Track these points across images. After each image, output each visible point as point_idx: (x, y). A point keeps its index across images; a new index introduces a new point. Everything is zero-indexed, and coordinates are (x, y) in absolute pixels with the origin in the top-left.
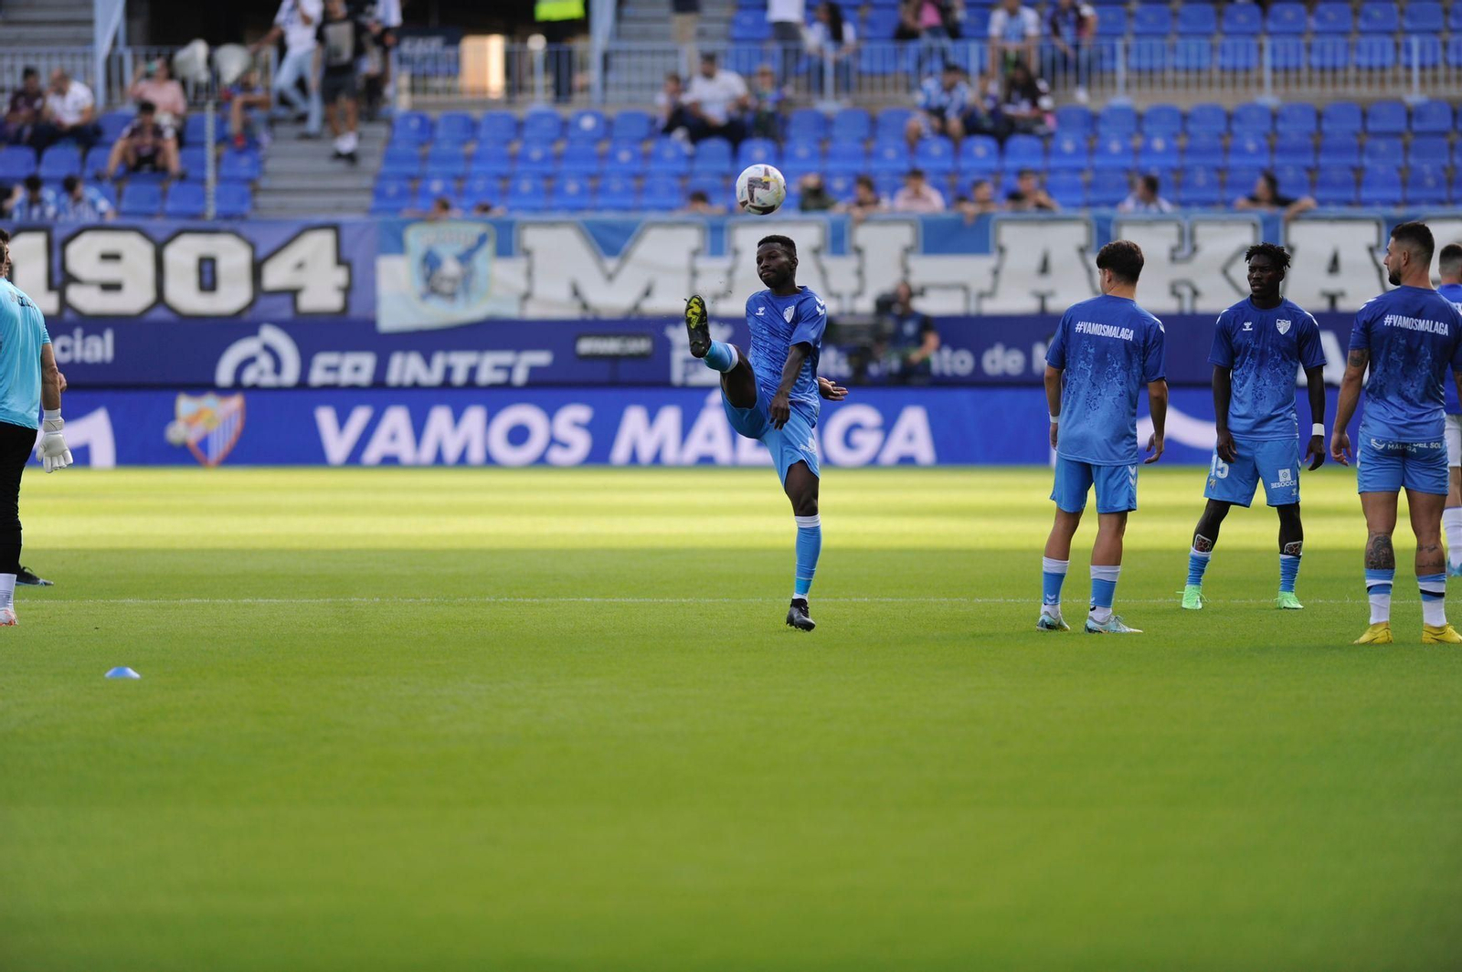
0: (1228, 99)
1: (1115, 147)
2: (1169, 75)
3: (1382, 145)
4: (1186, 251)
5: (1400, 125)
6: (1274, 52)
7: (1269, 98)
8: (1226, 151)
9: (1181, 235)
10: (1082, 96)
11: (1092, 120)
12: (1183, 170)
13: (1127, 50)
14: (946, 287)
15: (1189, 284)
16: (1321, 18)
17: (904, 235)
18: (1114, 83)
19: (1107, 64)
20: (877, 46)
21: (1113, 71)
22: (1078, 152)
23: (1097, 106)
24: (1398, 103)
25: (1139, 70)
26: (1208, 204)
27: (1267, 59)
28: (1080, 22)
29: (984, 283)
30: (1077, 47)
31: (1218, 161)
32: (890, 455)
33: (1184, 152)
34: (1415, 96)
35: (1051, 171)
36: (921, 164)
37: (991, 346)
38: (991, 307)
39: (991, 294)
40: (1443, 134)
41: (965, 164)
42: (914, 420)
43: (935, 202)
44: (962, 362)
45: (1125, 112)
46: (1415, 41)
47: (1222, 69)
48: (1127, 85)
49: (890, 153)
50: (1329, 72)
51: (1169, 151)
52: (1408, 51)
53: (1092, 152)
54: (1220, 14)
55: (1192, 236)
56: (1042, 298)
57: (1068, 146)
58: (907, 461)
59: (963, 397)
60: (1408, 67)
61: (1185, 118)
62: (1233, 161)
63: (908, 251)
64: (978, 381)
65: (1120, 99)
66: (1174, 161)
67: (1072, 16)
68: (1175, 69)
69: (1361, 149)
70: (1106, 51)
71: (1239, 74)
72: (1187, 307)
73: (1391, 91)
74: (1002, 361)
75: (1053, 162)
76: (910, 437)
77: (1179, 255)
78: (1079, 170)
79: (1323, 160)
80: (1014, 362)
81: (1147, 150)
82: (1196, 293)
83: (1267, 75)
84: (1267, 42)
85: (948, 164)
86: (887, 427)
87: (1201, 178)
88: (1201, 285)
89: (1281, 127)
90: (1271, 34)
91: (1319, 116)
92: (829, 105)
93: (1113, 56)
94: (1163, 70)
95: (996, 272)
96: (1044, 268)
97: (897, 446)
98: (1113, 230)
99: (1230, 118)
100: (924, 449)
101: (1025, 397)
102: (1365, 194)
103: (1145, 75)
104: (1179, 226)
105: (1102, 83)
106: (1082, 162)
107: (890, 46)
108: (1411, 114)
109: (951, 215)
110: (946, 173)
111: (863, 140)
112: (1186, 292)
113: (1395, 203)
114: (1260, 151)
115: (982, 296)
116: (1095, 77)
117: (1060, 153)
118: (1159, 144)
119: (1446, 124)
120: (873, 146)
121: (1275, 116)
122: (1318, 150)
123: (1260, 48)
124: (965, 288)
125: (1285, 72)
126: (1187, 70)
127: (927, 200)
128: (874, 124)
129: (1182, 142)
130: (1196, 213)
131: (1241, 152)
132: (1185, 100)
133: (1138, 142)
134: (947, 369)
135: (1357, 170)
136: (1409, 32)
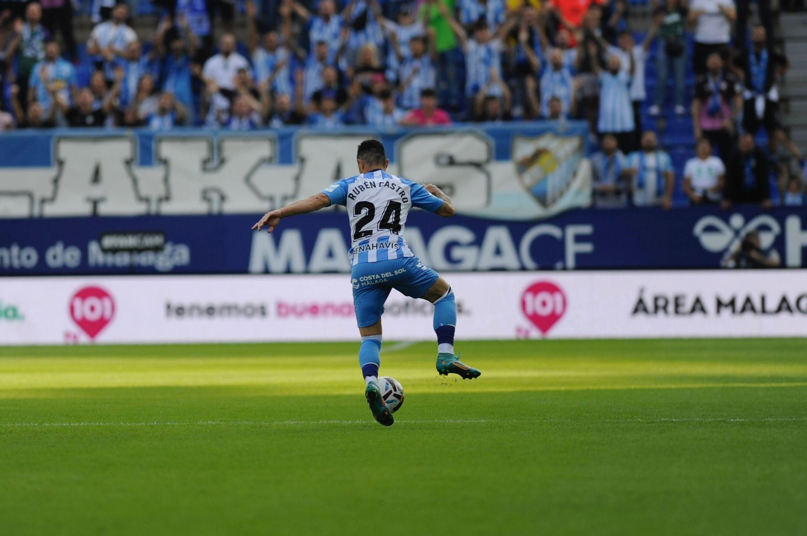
4: (215, 163)
9: (211, 148)
14: (14, 192)
15: (216, 190)
29: (46, 190)
37: (53, 244)
38: (51, 210)
39: (52, 199)
44: (29, 257)
55: (220, 149)
56: (95, 203)
64: (42, 271)
72: (215, 208)
74: (62, 256)
77: (210, 165)
80: (72, 257)
82: (223, 198)
88: (227, 191)
95: (56, 181)
96: (96, 177)
98: (153, 145)
104: (208, 141)
112: (215, 197)
115: (43, 201)
124: (30, 195)
134: (16, 263)
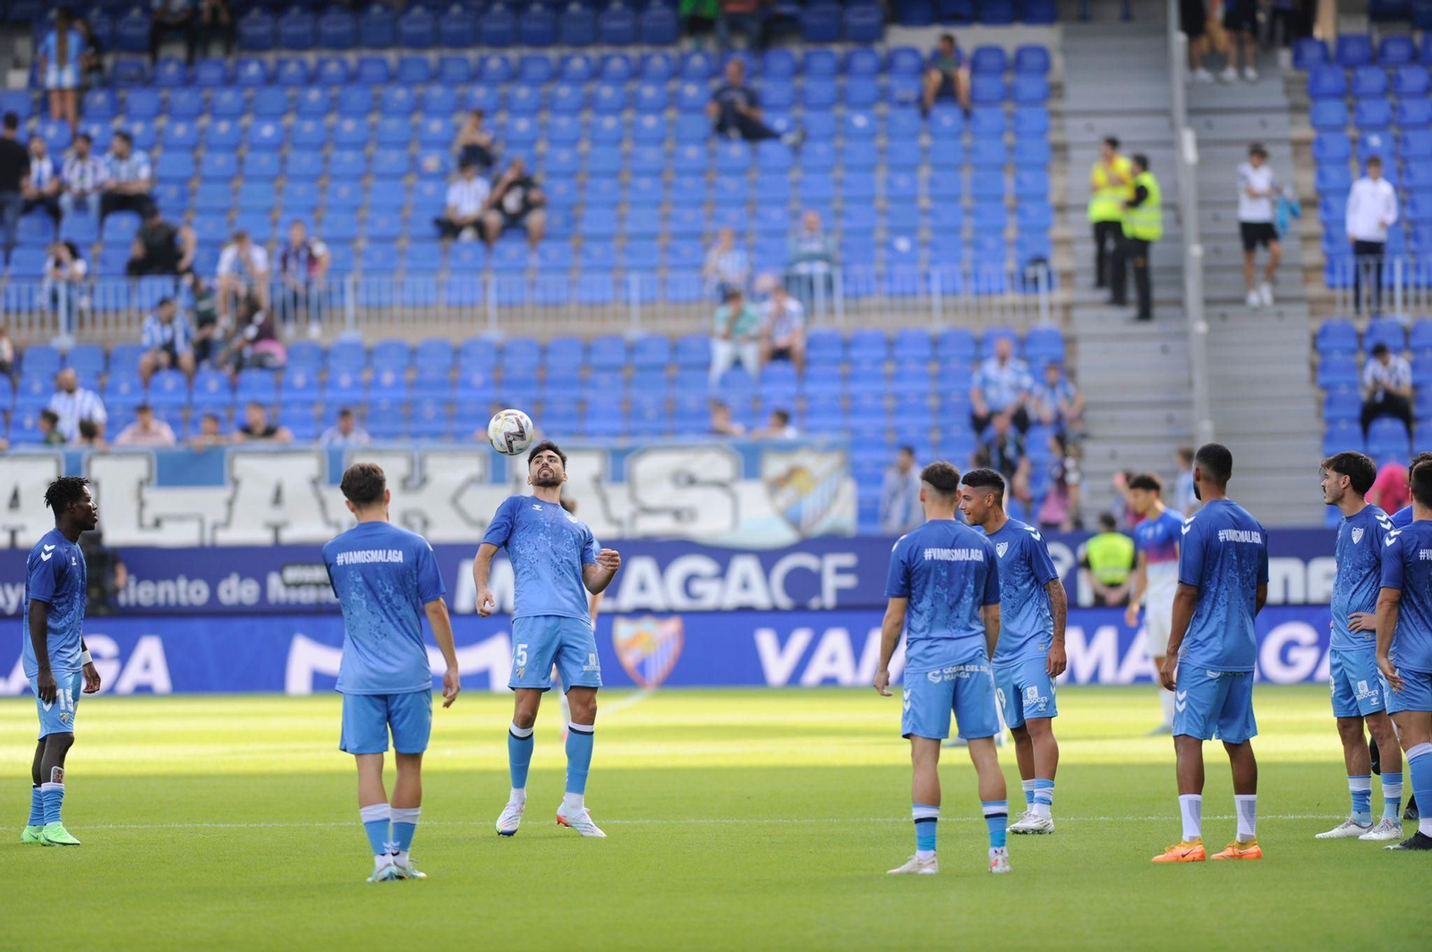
0: (455, 334)
1: (345, 380)
2: (397, 311)
3: (604, 379)
4: (416, 481)
5: (619, 358)
6: (499, 289)
7: (494, 333)
8: (454, 384)
9: (412, 463)
10: (314, 331)
11: (324, 355)
12: (413, 403)
13: (356, 287)
14: (181, 518)
15: (418, 512)
16: (543, 256)
17: (139, 468)
18: (343, 319)
19: (336, 300)
20: (110, 284)
21: (342, 307)
22: (309, 385)
23: (327, 342)
24: (616, 339)
25: (368, 306)
26: (436, 435)
27: (492, 296)
28: (312, 260)
29: (220, 514)
30: (308, 284)
31: (446, 394)
32: (126, 684)
33: (414, 385)
34: (634, 331)
35: (285, 405)
36: (153, 399)
37: (226, 575)
38: (226, 537)
39: (227, 524)
40: (660, 367)
41: (197, 398)
42: (150, 649)
43: (165, 435)
44: (198, 592)
45: (355, 347)
46: (634, 278)
47: (449, 305)
48: (357, 320)
49: (124, 388)
50: (552, 307)
51: (397, 385)
52: (627, 285)
53: (323, 385)
54: (445, 252)
55: (422, 465)
56: (277, 529)
57: (299, 380)
58: (143, 690)
59: (200, 627)
60: (628, 303)
61: (413, 353)
62: (460, 394)
63: (141, 484)
64: (214, 611)
65: (350, 334)
66: (403, 394)
67: (303, 255)
68: (403, 305)
69: (584, 383)
70: (336, 288)
71: (465, 309)
73: (612, 327)
74: (237, 591)
75: (285, 396)
76: (147, 667)
77: (411, 483)
78: (311, 404)
79: (549, 393)
80: (249, 592)
81: (375, 384)
82: (426, 524)
83: (492, 311)
84: (492, 279)
85: (182, 398)
86: (124, 657)
87: (429, 410)
88: (432, 515)
89: (508, 360)
90: (498, 271)
91: (544, 351)
92: (64, 341)
93: (342, 292)
94: (391, 306)
95: (230, 504)
96: (278, 498)
97: (134, 675)
99: (458, 352)
100: (160, 679)
101: (260, 625)
102: (590, 425)
103: (373, 310)
104: (408, 455)
105: (331, 319)
106: (314, 395)
107: (123, 284)
108: (632, 349)
109: (182, 448)
110: (180, 407)
111: (98, 376)
112: (416, 521)
113: (616, 434)
114: (486, 385)
115: (216, 526)
116: (325, 312)
117: (290, 387)
118: (388, 378)
119: (664, 357)
120: (106, 380)
121: (501, 351)
122: (543, 383)
123: (485, 286)
124: (200, 519)
125: (509, 307)
126: (415, 305)
127: (157, 434)
128: (108, 359)
129: (411, 376)
130: (425, 444)
131: (466, 384)
132: (413, 335)
133: (367, 376)
134: (183, 600)
135: (581, 402)
136: (629, 269)
